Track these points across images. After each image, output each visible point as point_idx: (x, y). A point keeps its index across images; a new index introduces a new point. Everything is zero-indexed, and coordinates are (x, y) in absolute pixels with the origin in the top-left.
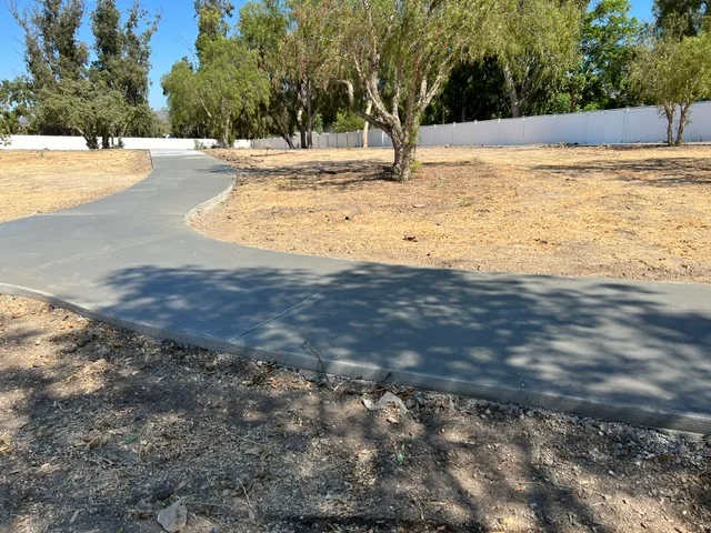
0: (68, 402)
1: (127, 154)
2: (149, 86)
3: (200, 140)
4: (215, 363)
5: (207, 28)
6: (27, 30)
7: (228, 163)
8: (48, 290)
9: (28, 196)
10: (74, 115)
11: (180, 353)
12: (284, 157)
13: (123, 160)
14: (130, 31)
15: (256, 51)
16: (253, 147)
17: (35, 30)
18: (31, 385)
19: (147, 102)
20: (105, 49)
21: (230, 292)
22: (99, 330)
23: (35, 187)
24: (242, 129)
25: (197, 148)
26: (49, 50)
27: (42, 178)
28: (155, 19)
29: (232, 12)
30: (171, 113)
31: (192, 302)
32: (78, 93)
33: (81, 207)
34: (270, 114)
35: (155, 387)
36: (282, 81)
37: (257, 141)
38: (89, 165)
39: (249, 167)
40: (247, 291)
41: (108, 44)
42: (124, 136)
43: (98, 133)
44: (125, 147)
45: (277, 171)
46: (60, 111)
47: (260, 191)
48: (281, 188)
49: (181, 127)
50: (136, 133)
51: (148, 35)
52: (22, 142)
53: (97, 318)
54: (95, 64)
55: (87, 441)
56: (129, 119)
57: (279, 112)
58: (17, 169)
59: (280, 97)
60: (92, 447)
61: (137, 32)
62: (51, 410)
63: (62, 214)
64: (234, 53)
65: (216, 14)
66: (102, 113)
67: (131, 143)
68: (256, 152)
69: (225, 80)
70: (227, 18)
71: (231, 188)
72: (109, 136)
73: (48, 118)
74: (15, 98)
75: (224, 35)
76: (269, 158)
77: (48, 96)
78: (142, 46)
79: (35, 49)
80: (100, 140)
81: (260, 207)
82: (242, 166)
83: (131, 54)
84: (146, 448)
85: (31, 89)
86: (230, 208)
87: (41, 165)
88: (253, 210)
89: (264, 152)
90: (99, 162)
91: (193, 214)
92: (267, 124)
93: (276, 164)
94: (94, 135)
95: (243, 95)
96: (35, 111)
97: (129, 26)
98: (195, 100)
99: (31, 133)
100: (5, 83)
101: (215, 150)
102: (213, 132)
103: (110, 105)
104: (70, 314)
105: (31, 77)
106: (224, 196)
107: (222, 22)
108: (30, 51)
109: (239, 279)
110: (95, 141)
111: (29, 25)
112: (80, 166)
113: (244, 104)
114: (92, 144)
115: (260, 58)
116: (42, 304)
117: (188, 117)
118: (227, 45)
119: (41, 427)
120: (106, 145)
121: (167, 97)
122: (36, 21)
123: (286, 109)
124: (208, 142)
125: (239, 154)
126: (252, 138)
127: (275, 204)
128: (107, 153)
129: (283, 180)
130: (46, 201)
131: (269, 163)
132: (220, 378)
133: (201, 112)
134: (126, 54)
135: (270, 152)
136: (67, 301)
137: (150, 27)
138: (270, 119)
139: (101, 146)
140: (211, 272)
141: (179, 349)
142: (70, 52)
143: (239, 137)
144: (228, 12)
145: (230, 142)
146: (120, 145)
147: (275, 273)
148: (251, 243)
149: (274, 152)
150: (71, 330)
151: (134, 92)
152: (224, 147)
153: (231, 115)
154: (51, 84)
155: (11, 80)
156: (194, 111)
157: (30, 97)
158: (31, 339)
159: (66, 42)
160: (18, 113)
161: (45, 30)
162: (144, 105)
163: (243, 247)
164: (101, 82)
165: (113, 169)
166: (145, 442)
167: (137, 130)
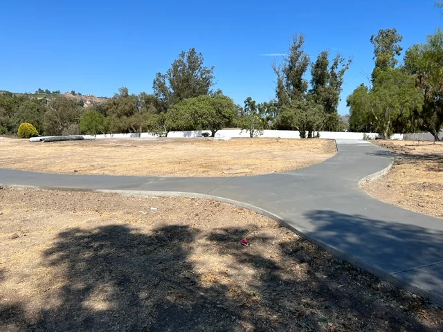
0: (287, 283)
1: (322, 141)
2: (339, 101)
3: (367, 134)
4: (379, 286)
5: (382, 64)
6: (279, 76)
7: (388, 150)
8: (280, 216)
9: (270, 162)
10: (296, 120)
11: (354, 272)
12: (433, 147)
13: (319, 145)
14: (332, 71)
15: (415, 76)
16: (405, 139)
17: (283, 75)
18: (269, 268)
19: (336, 111)
20: (317, 83)
21: (388, 238)
22: (305, 244)
23: (274, 157)
24: (399, 127)
25: (364, 139)
26: (288, 85)
27: (277, 153)
28: (348, 63)
29: (400, 52)
30: (351, 118)
31: (362, 240)
32: (299, 107)
33: (297, 170)
34: (422, 117)
35: (337, 290)
36: (435, 94)
37: (409, 135)
38: (301, 147)
39: (404, 152)
40: (401, 240)
41: (319, 80)
42: (321, 130)
43: (307, 129)
44: (320, 137)
45: (427, 157)
46: (289, 117)
47: (413, 170)
48: (430, 169)
49: (356, 126)
50: (327, 129)
51: (343, 72)
52: (268, 133)
53: (304, 238)
54: (310, 91)
55: (298, 311)
56: (325, 121)
57: (430, 115)
58: (266, 148)
59: (432, 105)
60: (300, 315)
61: (336, 71)
62: (279, 285)
63: (287, 173)
64: (398, 78)
65: (389, 55)
66: (310, 118)
67: (324, 135)
68: (409, 143)
69: (390, 96)
70: (396, 57)
71: (390, 166)
72: (313, 130)
73: (282, 121)
74: (268, 111)
75: (393, 67)
76: (420, 147)
77: (284, 109)
78: (338, 79)
79: (281, 86)
80: (307, 133)
81: (413, 181)
82: (398, 152)
83: (331, 84)
84: (332, 329)
85: (276, 106)
86: (389, 180)
87: (277, 147)
88: (407, 183)
89: (416, 143)
90: (306, 146)
91: (363, 181)
92: (419, 123)
93: (426, 151)
94: (305, 130)
95: (402, 104)
96: (277, 118)
97: (333, 68)
98: (367, 108)
99: (273, 129)
100: (265, 103)
101: (378, 140)
102: (377, 129)
103: (315, 113)
104: (290, 231)
105: (277, 100)
106: (385, 171)
107: (393, 59)
108: (279, 87)
109: (393, 231)
110: (305, 133)
111: (280, 73)
112: (296, 147)
113: (401, 111)
114: (302, 135)
115: (418, 80)
116: (276, 223)
117: (361, 120)
118: (394, 73)
119: (274, 293)
120: (310, 136)
121: (349, 108)
122: (284, 71)
123: (435, 113)
124: (373, 135)
125: (395, 143)
126: (404, 133)
127: (425, 180)
128: (310, 141)
129: (431, 164)
130: (279, 166)
131: (420, 151)
132: (382, 298)
133: (371, 117)
134: (328, 84)
135: (421, 143)
136: (289, 224)
137: (344, 67)
138: (421, 121)
139: (307, 137)
140: (374, 222)
141: (354, 269)
142: (299, 85)
143: (396, 132)
144: (397, 52)
145: (389, 135)
146: (318, 136)
147: (422, 230)
148: (406, 206)
149: (425, 143)
150: (289, 241)
151: (330, 105)
152: (384, 139)
153: (392, 118)
154: (286, 103)
155: (268, 102)
156: (366, 116)
157: (275, 110)
158: (270, 241)
159: (297, 80)
160: (268, 119)
161: (288, 75)
162: (335, 113)
163: (399, 208)
164: (312, 101)
165: (314, 150)
166: (331, 324)
167: (328, 128)
